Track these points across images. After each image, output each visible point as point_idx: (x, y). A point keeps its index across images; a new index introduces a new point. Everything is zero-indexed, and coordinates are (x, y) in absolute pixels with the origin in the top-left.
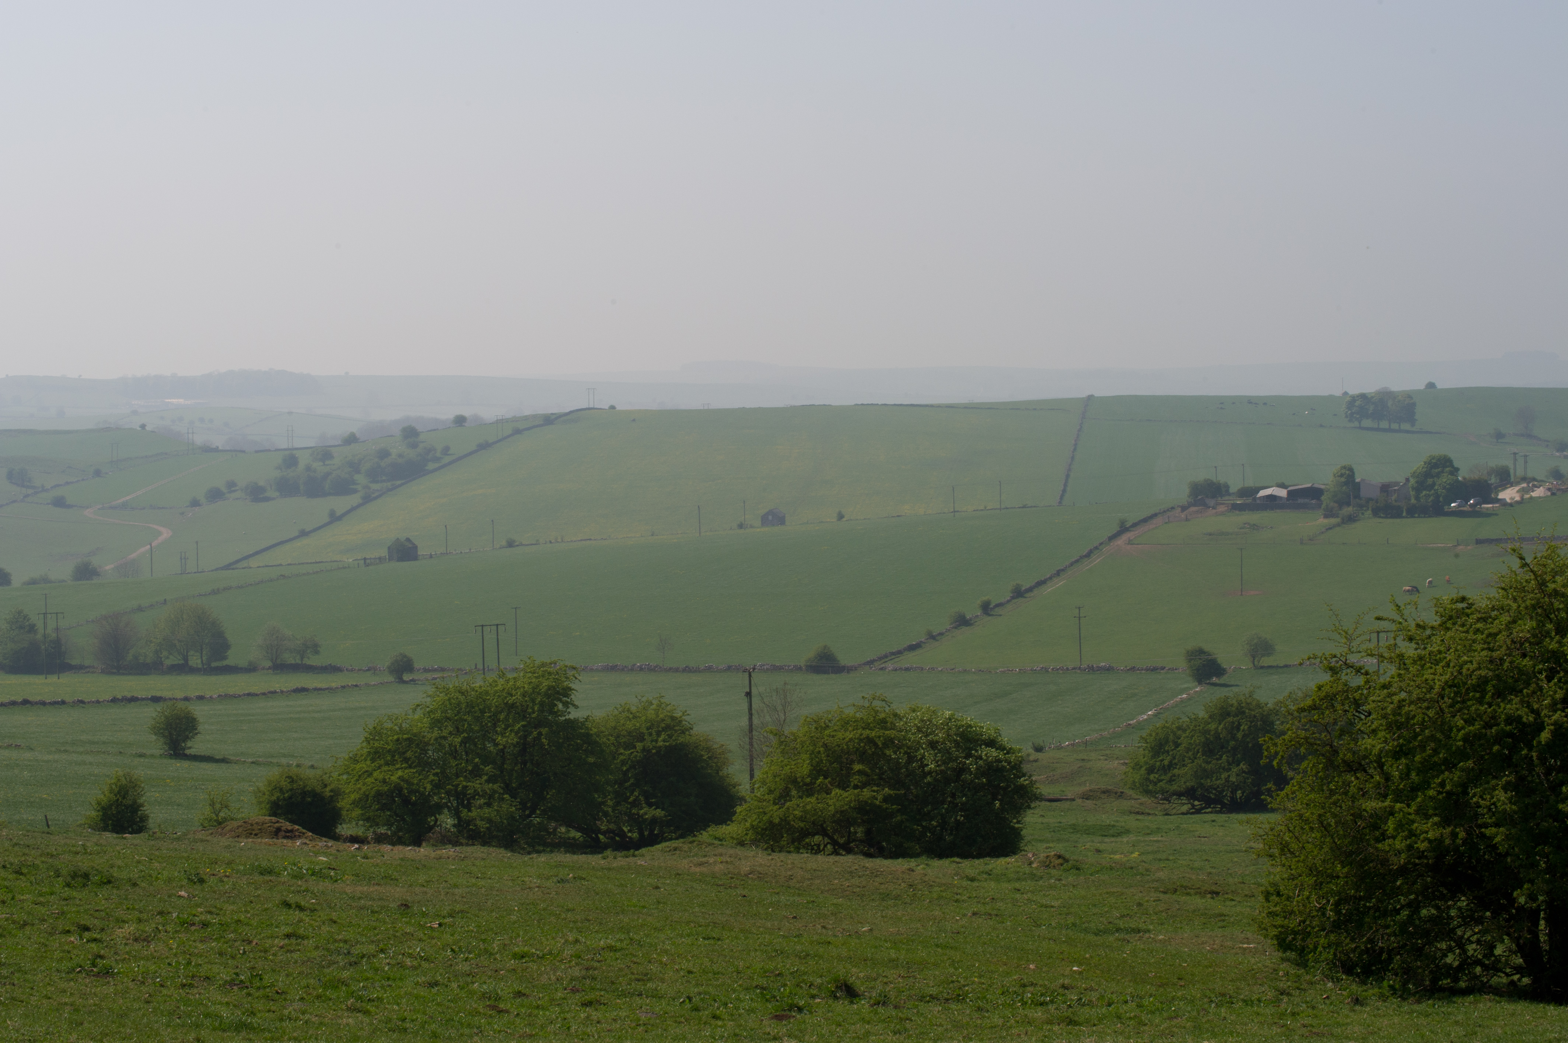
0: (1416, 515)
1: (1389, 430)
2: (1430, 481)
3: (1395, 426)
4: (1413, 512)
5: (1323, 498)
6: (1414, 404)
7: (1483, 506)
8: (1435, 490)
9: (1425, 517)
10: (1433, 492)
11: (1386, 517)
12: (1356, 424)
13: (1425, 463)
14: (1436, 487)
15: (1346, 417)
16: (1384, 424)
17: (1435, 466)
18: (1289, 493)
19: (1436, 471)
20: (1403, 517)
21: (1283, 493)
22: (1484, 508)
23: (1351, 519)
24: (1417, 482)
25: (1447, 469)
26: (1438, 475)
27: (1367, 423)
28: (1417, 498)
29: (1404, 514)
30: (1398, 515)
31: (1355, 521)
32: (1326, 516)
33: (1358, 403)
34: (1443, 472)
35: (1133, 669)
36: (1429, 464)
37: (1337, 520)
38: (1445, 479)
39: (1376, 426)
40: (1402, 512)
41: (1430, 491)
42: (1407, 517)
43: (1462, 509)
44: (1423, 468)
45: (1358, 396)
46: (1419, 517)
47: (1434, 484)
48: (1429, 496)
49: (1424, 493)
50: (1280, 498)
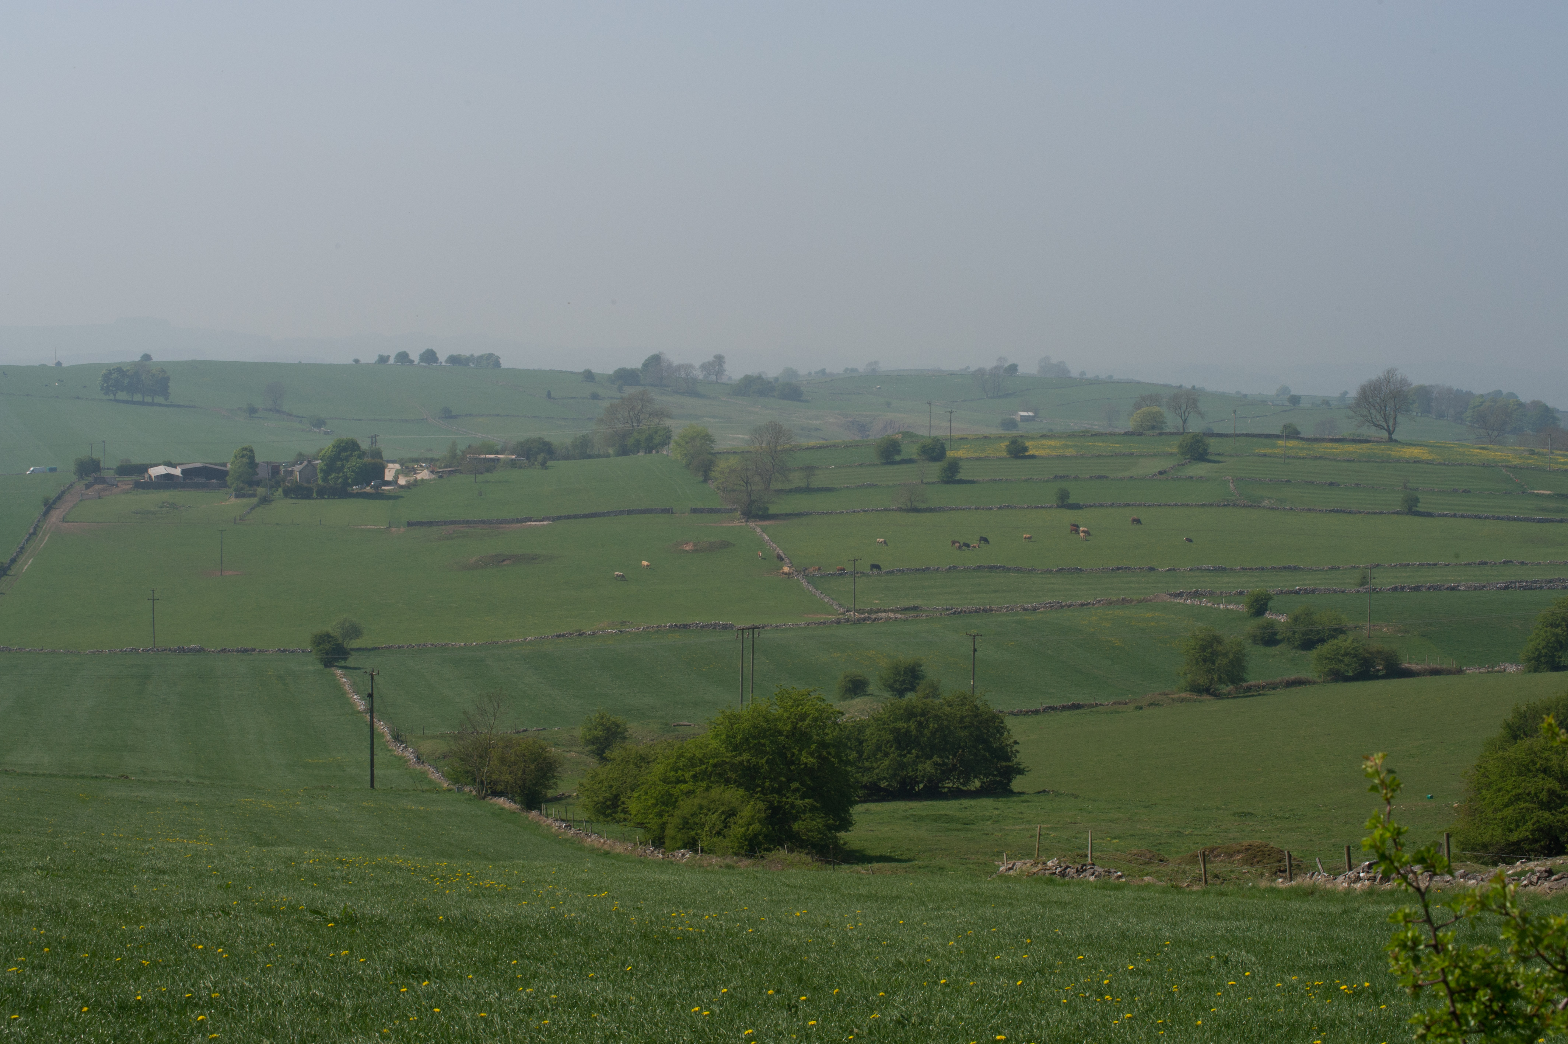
0: (326, 497)
1: (143, 403)
2: (339, 463)
3: (148, 399)
4: (322, 493)
5: (228, 478)
6: (168, 379)
7: (383, 488)
8: (344, 473)
9: (334, 498)
10: (341, 474)
11: (296, 498)
12: (112, 397)
13: (334, 447)
14: (345, 470)
15: (102, 389)
16: (138, 397)
17: (344, 449)
18: (183, 472)
19: (345, 454)
20: (313, 498)
21: (177, 471)
22: (383, 490)
23: (265, 500)
24: (325, 465)
25: (356, 453)
26: (347, 459)
27: (122, 395)
28: (325, 480)
29: (315, 495)
30: (308, 496)
31: (270, 501)
32: (237, 497)
33: (114, 376)
34: (351, 455)
35: (224, 651)
36: (338, 447)
37: (255, 500)
38: (354, 462)
39: (130, 399)
40: (313, 494)
41: (339, 473)
42: (317, 498)
43: (363, 491)
44: (332, 451)
45: (113, 369)
46: (328, 498)
47: (343, 467)
48: (338, 478)
49: (333, 475)
50: (177, 476)
